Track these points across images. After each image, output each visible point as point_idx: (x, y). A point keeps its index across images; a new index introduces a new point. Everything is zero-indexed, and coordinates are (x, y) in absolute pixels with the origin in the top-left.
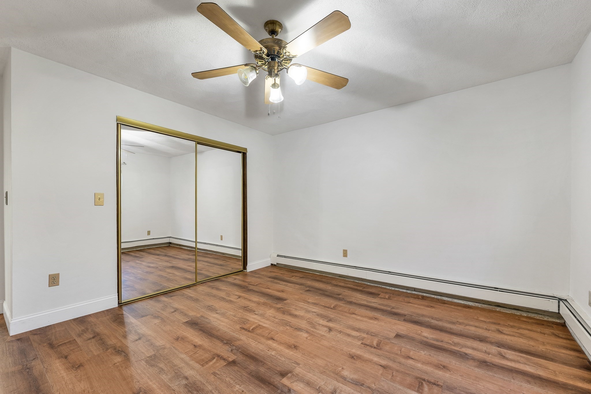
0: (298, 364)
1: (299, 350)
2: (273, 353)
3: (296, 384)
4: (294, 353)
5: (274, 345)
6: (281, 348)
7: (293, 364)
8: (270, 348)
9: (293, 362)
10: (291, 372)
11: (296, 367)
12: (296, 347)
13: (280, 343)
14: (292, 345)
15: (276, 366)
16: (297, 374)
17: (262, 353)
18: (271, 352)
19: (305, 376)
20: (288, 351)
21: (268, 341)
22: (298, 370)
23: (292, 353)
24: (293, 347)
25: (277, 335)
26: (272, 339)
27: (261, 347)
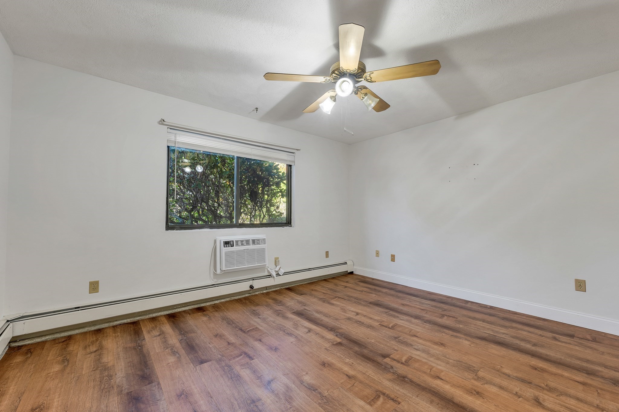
0: (326, 349)
1: (321, 361)
2: (347, 360)
3: (331, 338)
4: (326, 359)
5: (346, 369)
6: (339, 365)
7: (330, 350)
8: (351, 365)
9: (329, 351)
10: (333, 344)
11: (329, 347)
12: (324, 364)
13: (339, 370)
14: (328, 366)
15: (345, 349)
16: (329, 343)
17: (359, 362)
18: (350, 361)
19: (323, 341)
20: (333, 361)
21: (353, 374)
22: (327, 345)
23: (329, 359)
24: (326, 365)
25: (343, 381)
26: (349, 377)
27: (361, 368)
